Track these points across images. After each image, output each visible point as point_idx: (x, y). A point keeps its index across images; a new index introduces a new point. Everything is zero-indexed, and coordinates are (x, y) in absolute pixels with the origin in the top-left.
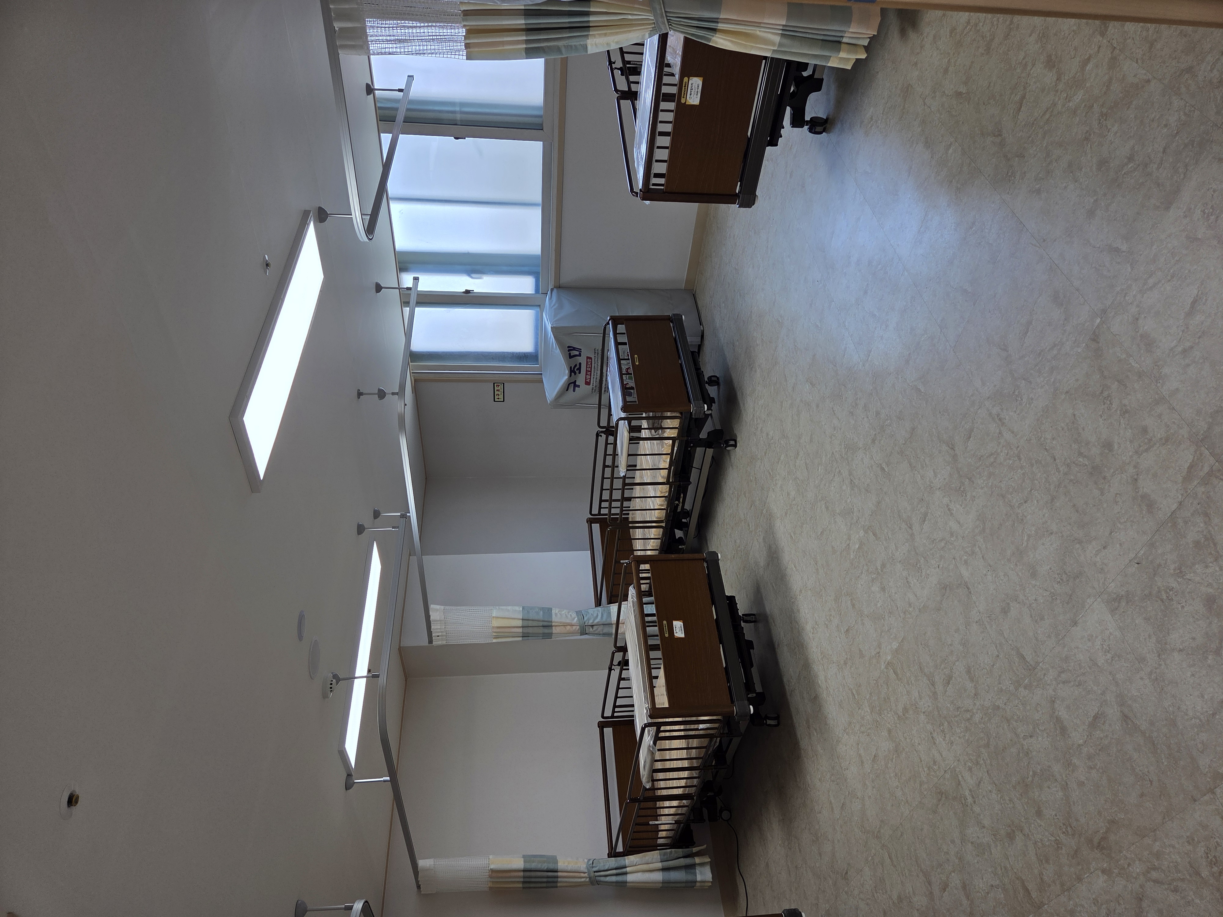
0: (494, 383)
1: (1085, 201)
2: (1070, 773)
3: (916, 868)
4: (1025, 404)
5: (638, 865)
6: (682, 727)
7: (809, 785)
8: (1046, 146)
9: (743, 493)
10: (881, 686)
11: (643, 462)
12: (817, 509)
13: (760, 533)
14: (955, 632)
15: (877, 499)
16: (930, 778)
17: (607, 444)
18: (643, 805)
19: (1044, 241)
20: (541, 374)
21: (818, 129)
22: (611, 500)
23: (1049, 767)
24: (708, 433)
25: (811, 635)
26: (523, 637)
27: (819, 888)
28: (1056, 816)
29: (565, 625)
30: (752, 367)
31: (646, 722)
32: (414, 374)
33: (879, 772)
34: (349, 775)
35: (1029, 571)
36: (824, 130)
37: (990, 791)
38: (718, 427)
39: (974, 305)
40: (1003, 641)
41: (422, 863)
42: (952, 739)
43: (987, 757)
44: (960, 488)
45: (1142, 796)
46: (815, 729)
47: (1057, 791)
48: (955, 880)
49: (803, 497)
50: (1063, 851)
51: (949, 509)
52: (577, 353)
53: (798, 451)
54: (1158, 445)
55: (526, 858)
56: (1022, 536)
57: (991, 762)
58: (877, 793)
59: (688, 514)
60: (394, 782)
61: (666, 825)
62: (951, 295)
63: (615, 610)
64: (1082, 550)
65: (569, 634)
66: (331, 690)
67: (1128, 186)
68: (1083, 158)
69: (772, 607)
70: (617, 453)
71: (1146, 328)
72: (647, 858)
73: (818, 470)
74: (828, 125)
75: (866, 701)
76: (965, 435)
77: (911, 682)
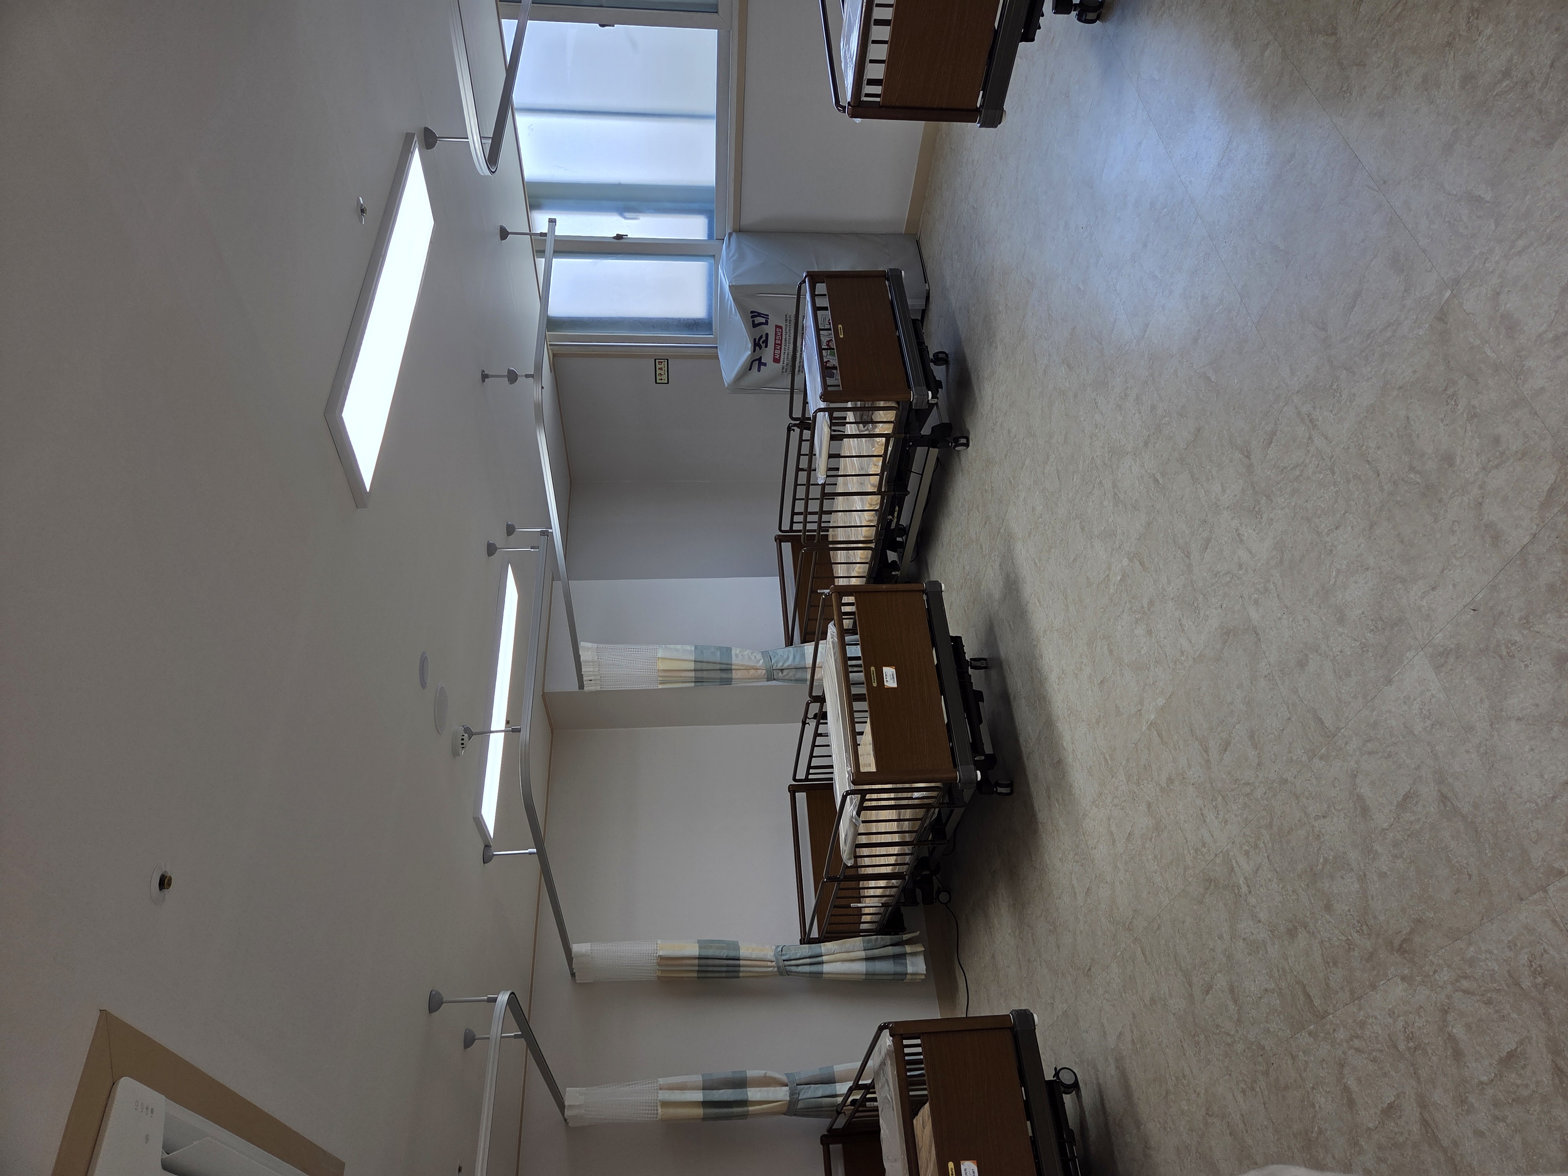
0: (655, 360)
1: (1442, 130)
2: (1370, 862)
3: (1175, 966)
4: (1344, 401)
5: (836, 953)
6: (892, 795)
7: (1047, 865)
8: (1395, 52)
9: (975, 506)
10: (1141, 750)
11: (848, 466)
12: (1069, 530)
13: (996, 558)
14: (1238, 688)
15: (1147, 519)
16: (1197, 862)
17: (801, 440)
18: (843, 884)
19: (1385, 182)
20: (717, 347)
21: (1091, 16)
22: (806, 513)
23: (1345, 853)
24: (932, 428)
25: (1055, 686)
26: (695, 682)
27: (1056, 986)
28: (1349, 911)
29: (748, 669)
30: (993, 342)
31: (848, 789)
32: (551, 347)
33: (1134, 853)
34: (487, 846)
35: (1336, 615)
36: (1098, 18)
37: (1270, 880)
38: (946, 420)
39: (1287, 266)
40: (1297, 701)
41: (577, 948)
42: (1226, 817)
43: (1269, 840)
44: (1254, 508)
45: (1458, 892)
46: (1057, 799)
47: (1352, 883)
48: (1221, 981)
49: (1052, 513)
50: (1356, 953)
51: (1239, 535)
52: (763, 320)
53: (1048, 454)
54: (1511, 461)
55: (702, 944)
56: (1330, 571)
57: (1273, 846)
58: (1131, 878)
59: (904, 531)
60: (542, 854)
61: (871, 908)
62: (1257, 253)
63: (810, 651)
64: (1405, 590)
65: (753, 679)
66: (463, 746)
67: (1499, 112)
68: (1442, 71)
69: (1008, 649)
70: (814, 453)
71: (1508, 306)
72: (847, 946)
73: (1073, 479)
74: (1103, 11)
75: (1121, 768)
76: (1265, 439)
77: (1179, 747)
